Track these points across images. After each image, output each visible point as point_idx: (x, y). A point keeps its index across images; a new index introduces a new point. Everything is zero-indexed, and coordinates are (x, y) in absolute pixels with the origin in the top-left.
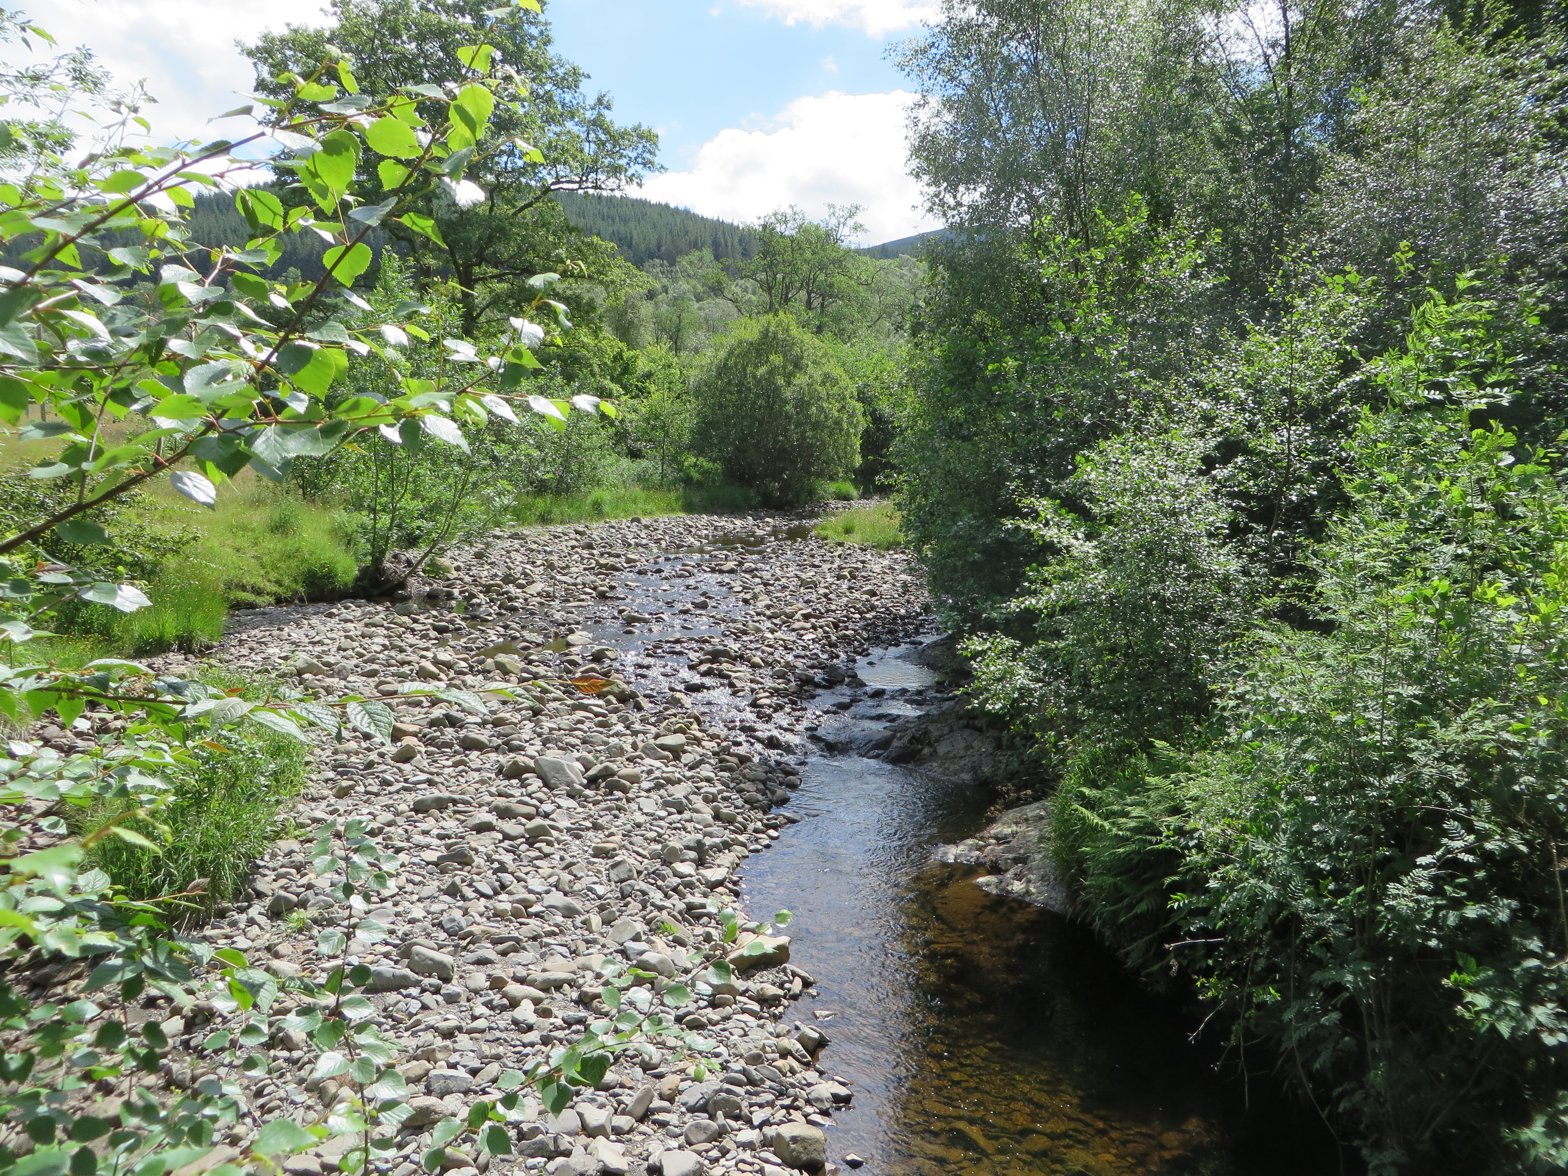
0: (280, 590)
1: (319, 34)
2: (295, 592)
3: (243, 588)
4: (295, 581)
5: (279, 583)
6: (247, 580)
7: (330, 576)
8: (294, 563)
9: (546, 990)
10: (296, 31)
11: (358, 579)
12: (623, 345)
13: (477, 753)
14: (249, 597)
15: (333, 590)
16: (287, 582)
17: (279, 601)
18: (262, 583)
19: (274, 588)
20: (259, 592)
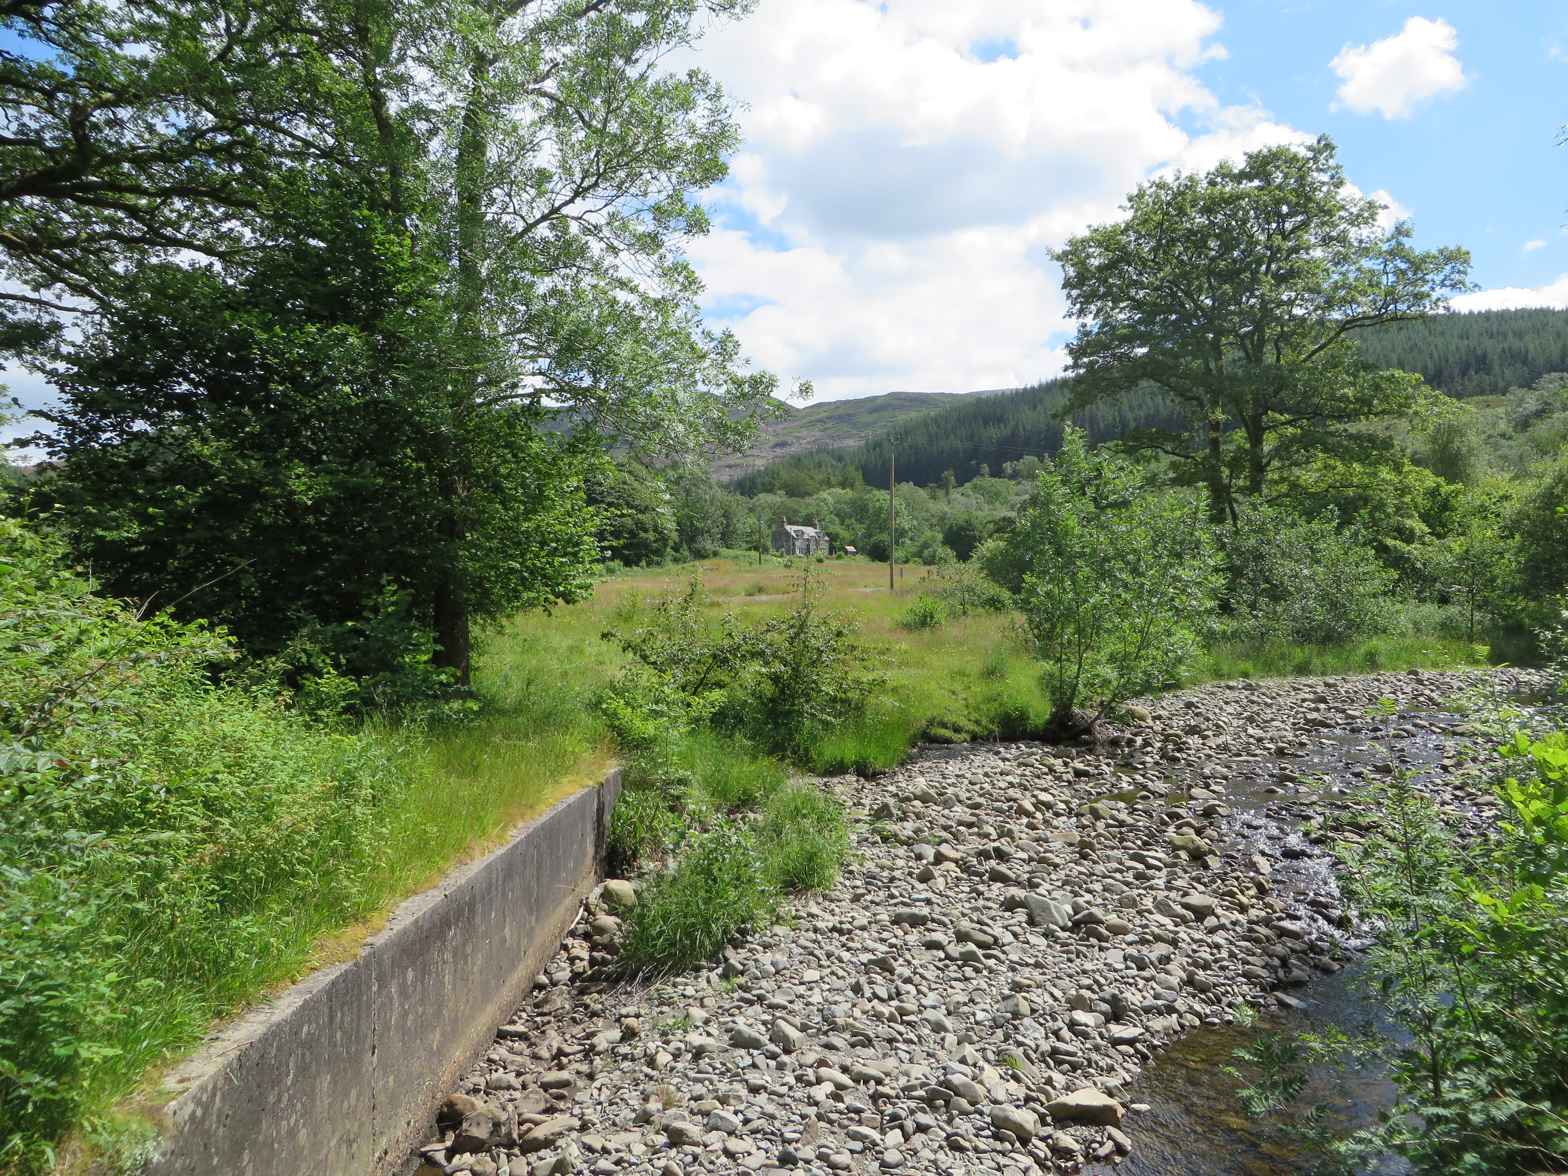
0: (977, 729)
1: (1115, 227)
2: (991, 732)
3: (944, 725)
4: (992, 721)
5: (977, 722)
6: (949, 718)
7: (1023, 716)
8: (996, 705)
9: (856, 1081)
10: (1096, 230)
11: (1049, 722)
12: (1441, 480)
13: (999, 885)
14: (947, 733)
15: (1024, 731)
16: (984, 721)
17: (974, 738)
18: (962, 722)
19: (972, 727)
20: (957, 730)
